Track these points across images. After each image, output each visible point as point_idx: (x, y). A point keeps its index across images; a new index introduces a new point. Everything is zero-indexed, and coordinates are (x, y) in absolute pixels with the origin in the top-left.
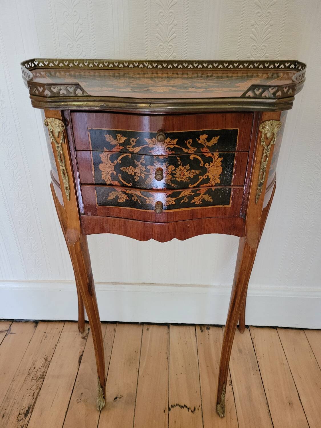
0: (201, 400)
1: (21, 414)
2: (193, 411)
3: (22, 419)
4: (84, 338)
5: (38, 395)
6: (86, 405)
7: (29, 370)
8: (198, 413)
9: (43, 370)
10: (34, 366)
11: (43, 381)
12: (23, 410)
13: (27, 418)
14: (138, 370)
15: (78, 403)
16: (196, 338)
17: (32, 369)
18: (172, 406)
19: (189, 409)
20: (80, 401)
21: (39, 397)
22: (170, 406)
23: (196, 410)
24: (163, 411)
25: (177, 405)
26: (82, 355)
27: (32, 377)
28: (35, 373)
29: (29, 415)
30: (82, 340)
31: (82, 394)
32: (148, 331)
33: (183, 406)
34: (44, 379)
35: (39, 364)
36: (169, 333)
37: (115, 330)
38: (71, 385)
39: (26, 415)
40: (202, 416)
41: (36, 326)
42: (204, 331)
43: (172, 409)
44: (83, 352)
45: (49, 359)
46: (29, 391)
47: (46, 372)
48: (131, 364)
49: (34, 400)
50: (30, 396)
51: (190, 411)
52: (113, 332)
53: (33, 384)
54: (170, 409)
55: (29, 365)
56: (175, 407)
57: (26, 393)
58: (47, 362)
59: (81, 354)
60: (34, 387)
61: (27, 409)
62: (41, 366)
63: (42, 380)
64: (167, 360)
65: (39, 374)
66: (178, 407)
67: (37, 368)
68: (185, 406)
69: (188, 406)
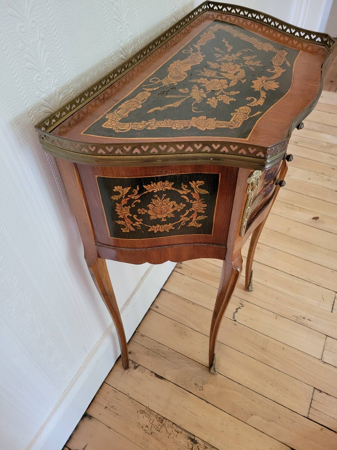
0: (237, 297)
1: (192, 447)
2: (242, 306)
3: (198, 447)
4: (136, 368)
5: (179, 427)
6: (207, 384)
7: (146, 432)
8: (244, 303)
9: (153, 418)
10: (144, 427)
11: (167, 419)
12: (189, 445)
13: (199, 441)
14: (194, 330)
15: (202, 390)
16: (185, 275)
17: (147, 429)
18: (234, 318)
19: (240, 308)
20: (201, 388)
21: (182, 427)
22: (233, 319)
23: (242, 304)
24: (235, 325)
25: (234, 314)
26: (156, 374)
27: (157, 430)
28: (153, 426)
29: (196, 439)
30: (137, 369)
31: (196, 384)
32: (159, 308)
33: (236, 310)
34: (164, 418)
35: (145, 420)
36: (170, 293)
37: (142, 336)
38: (183, 392)
39: (195, 442)
40: (248, 302)
41: (90, 417)
42: (181, 267)
43: (235, 319)
44: (152, 372)
45: (144, 409)
46: (172, 435)
47: (158, 414)
48: (185, 333)
49: (183, 432)
50: (176, 436)
51: (241, 307)
52: (143, 338)
53: (166, 430)
54: (235, 321)
55: (140, 432)
56: (235, 317)
57: (172, 439)
58: (147, 411)
59: (154, 374)
60: (169, 430)
61: (189, 441)
62: (148, 418)
63: (165, 420)
64: (194, 305)
65: (156, 422)
66: (235, 314)
67: (148, 424)
68: (237, 309)
69: (238, 307)
